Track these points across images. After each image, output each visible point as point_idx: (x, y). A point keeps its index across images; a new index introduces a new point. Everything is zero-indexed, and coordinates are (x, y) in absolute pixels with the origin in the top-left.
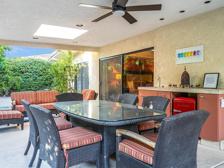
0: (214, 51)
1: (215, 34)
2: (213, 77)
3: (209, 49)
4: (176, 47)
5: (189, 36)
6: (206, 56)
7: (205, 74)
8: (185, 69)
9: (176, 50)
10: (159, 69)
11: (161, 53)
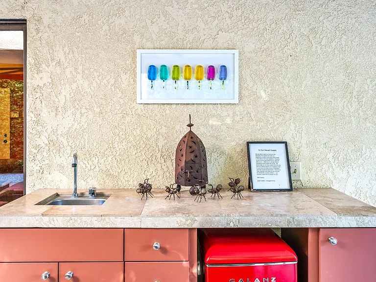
0: (269, 75)
1: (273, 26)
2: (272, 153)
3: (256, 67)
4: (137, 38)
5: (188, 11)
6: (246, 85)
7: (248, 143)
8: (190, 125)
9: (139, 52)
10: (53, 114)
11: (66, 49)
